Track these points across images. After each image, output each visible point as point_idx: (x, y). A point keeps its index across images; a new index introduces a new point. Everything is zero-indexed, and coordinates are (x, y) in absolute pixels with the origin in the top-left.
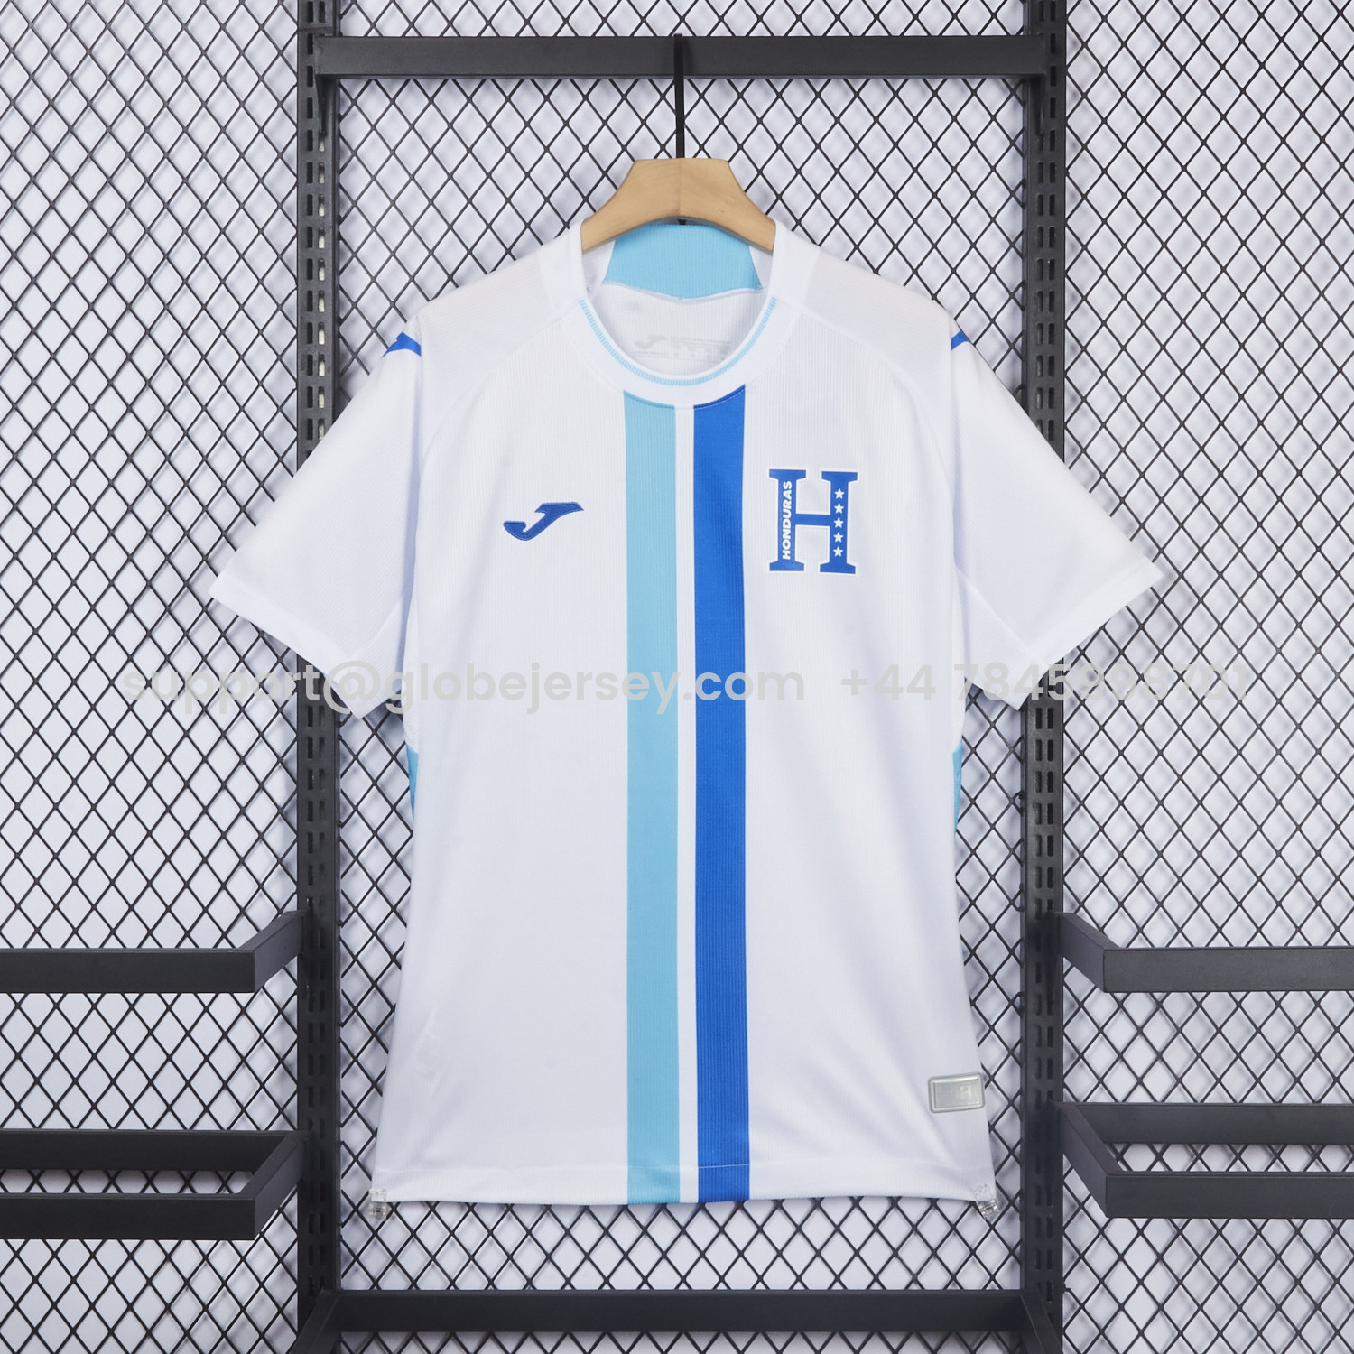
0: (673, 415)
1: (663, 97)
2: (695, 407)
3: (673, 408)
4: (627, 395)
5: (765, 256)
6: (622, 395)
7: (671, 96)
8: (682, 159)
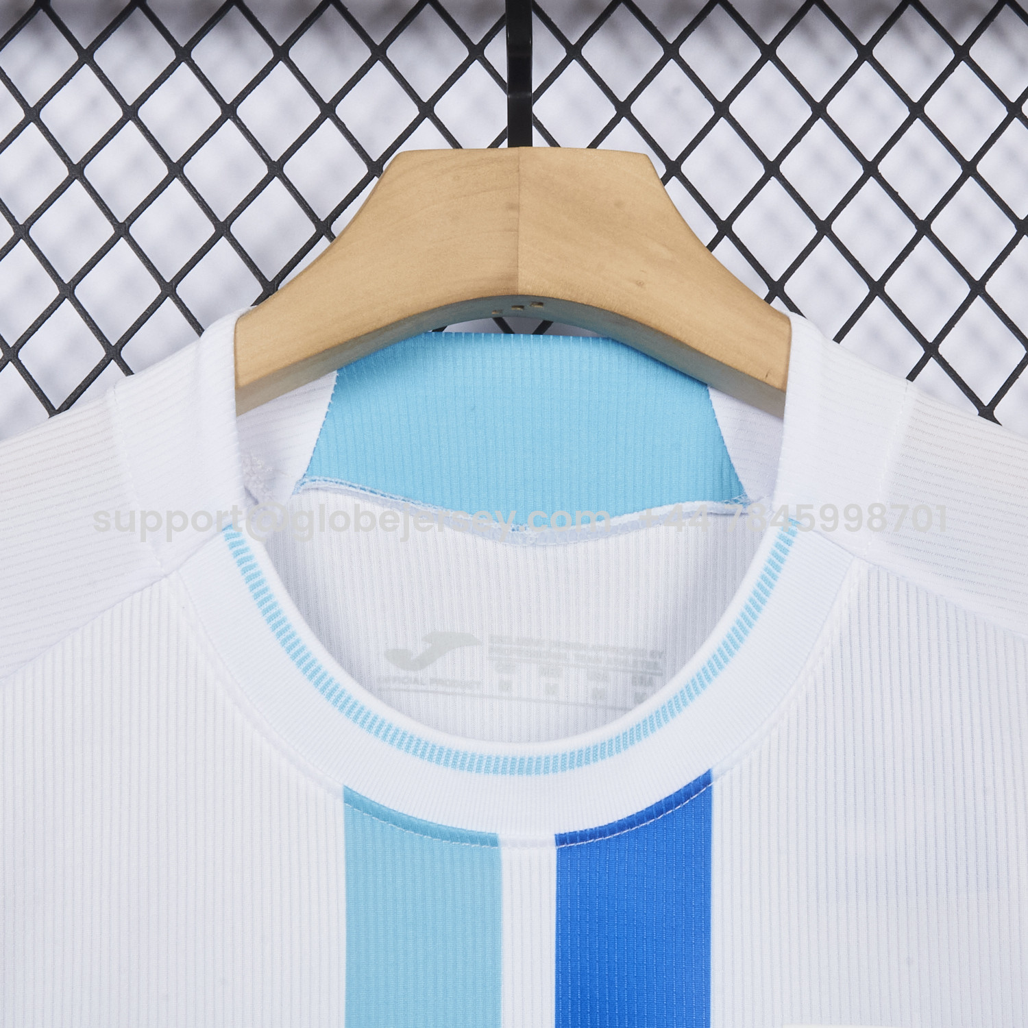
0: (494, 865)
1: (476, 53)
2: (561, 840)
3: (493, 842)
4: (353, 801)
5: (758, 419)
6: (340, 804)
7: (498, 52)
8: (523, 150)
